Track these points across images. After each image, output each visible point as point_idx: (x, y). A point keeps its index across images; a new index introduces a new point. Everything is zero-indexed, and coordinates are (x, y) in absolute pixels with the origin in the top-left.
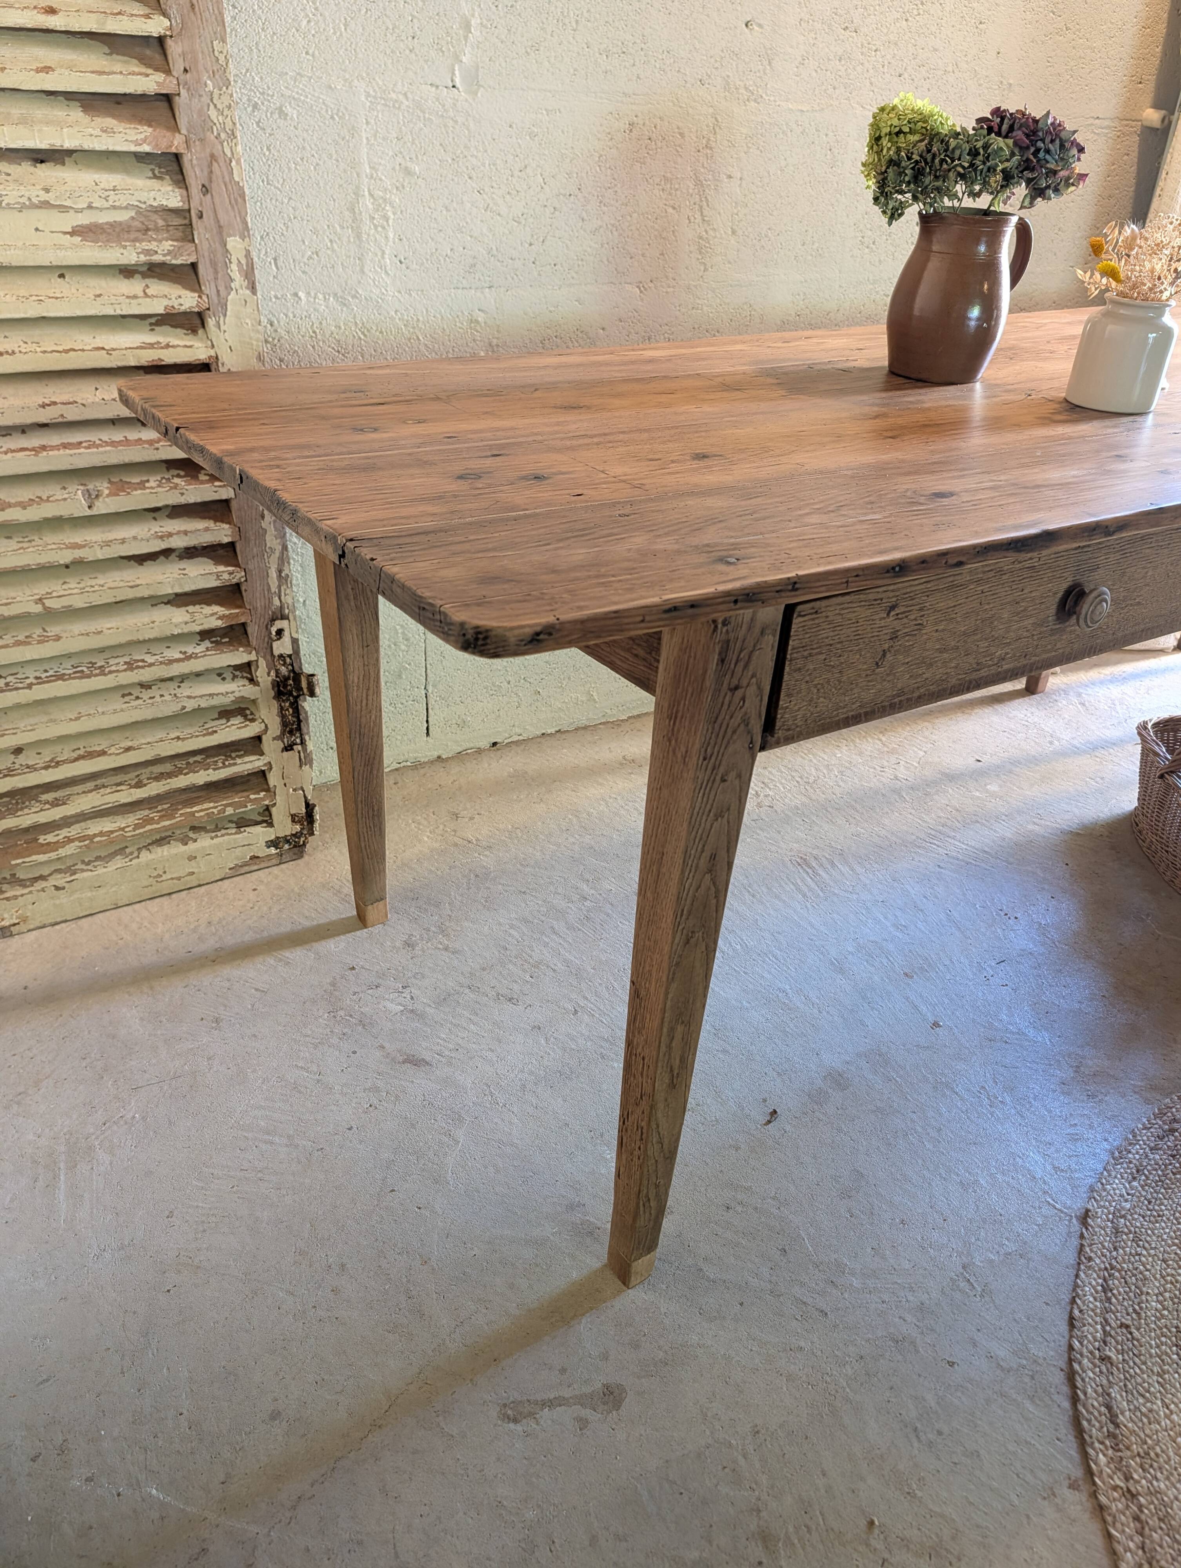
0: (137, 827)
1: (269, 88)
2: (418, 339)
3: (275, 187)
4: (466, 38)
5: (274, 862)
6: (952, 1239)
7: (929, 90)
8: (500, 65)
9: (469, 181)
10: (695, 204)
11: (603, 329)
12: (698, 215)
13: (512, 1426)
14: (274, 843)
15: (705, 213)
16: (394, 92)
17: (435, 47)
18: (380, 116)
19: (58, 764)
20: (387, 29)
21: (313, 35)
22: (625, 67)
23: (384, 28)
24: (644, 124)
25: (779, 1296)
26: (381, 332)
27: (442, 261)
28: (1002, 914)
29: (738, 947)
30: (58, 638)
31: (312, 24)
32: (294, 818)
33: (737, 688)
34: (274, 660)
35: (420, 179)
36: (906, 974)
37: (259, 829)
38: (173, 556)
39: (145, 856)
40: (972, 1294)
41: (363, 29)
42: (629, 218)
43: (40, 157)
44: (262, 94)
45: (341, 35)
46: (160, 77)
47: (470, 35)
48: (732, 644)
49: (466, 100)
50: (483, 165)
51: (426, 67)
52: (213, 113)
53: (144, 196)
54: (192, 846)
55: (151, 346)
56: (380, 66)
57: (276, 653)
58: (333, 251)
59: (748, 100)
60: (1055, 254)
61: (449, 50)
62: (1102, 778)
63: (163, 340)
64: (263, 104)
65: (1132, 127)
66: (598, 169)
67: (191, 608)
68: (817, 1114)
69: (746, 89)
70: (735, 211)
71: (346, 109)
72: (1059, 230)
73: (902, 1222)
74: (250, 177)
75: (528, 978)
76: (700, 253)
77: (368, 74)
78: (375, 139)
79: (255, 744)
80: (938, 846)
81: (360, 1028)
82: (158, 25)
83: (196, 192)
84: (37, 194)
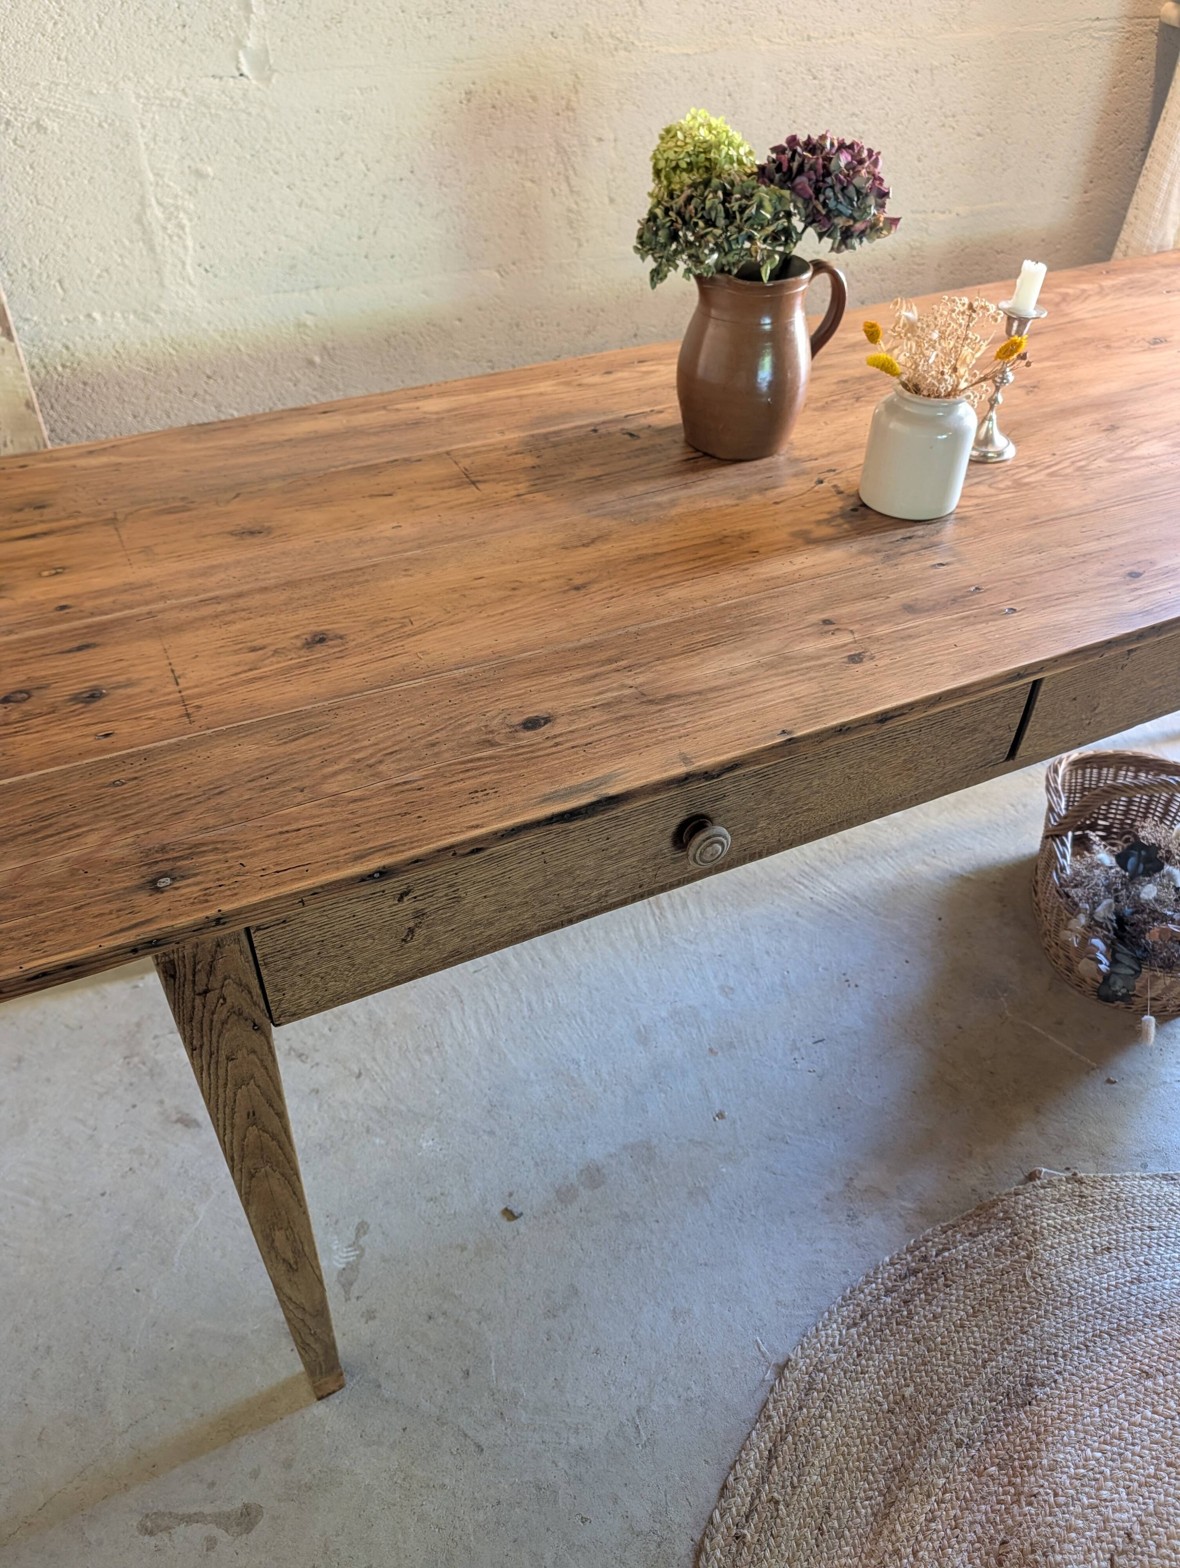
1: (20, 102)
2: (239, 349)
3: (48, 207)
4: (248, 19)
6: (639, 1376)
7: (859, 10)
8: (295, 44)
9: (275, 177)
10: (559, 174)
11: (460, 320)
12: (564, 187)
13: (147, 1537)
15: (573, 183)
16: (169, 89)
17: (212, 33)
18: (157, 117)
20: (150, 20)
21: (63, 38)
22: (453, 29)
23: (146, 20)
24: (484, 91)
25: (443, 1424)
26: (195, 346)
27: (255, 265)
28: (844, 978)
29: (550, 1005)
31: (59, 26)
33: (207, 991)
35: (216, 181)
36: (711, 1050)
40: (635, 1442)
41: (122, 24)
42: (477, 197)
44: (13, 109)
45: (96, 34)
47: (252, 16)
49: (259, 89)
50: (290, 157)
51: (204, 58)
56: (148, 62)
58: (125, 266)
59: (616, 49)
60: (1043, 185)
61: (229, 35)
62: (1025, 806)
64: (16, 120)
65: (1146, 25)
66: (432, 147)
68: (558, 1214)
69: (612, 36)
70: (611, 177)
71: (114, 114)
72: (1047, 157)
73: (597, 1351)
74: (16, 199)
75: (326, 1031)
76: (571, 227)
77: (135, 73)
78: (155, 143)
80: (806, 887)
81: (148, 1078)
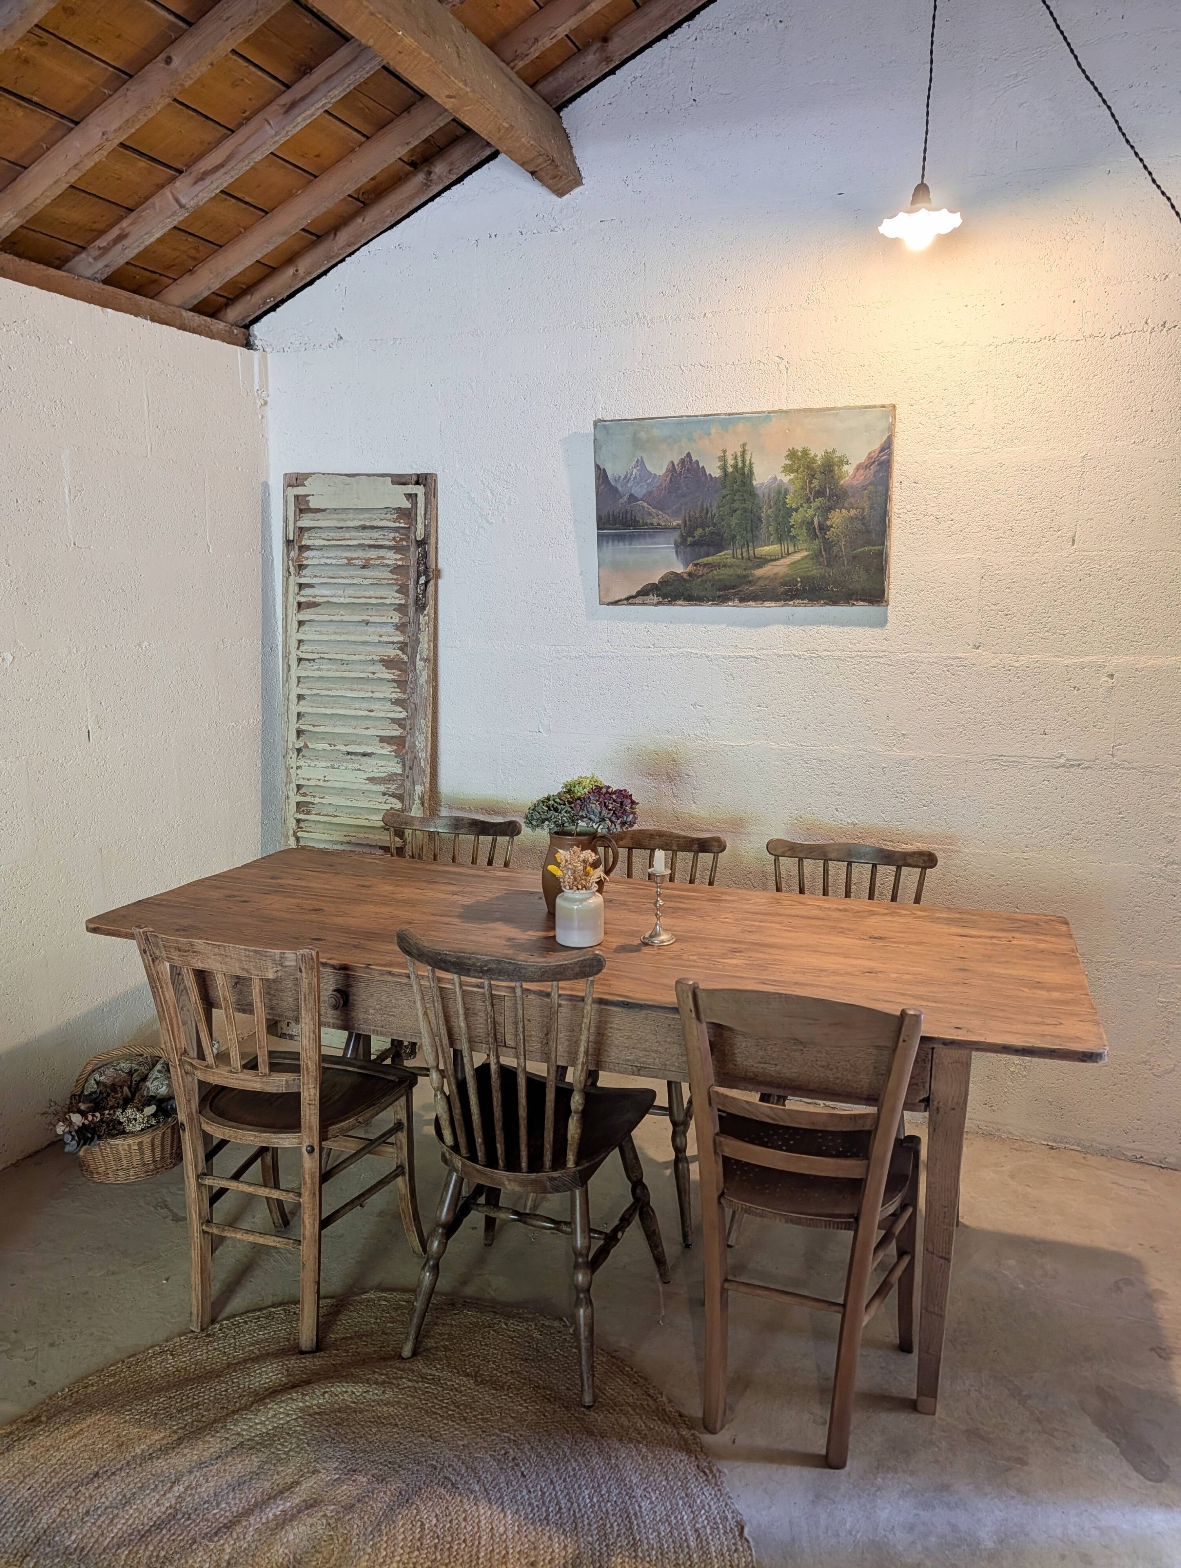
43: (363, 755)
46: (402, 731)
53: (390, 769)
82: (403, 715)
83: (407, 768)
84: (357, 766)
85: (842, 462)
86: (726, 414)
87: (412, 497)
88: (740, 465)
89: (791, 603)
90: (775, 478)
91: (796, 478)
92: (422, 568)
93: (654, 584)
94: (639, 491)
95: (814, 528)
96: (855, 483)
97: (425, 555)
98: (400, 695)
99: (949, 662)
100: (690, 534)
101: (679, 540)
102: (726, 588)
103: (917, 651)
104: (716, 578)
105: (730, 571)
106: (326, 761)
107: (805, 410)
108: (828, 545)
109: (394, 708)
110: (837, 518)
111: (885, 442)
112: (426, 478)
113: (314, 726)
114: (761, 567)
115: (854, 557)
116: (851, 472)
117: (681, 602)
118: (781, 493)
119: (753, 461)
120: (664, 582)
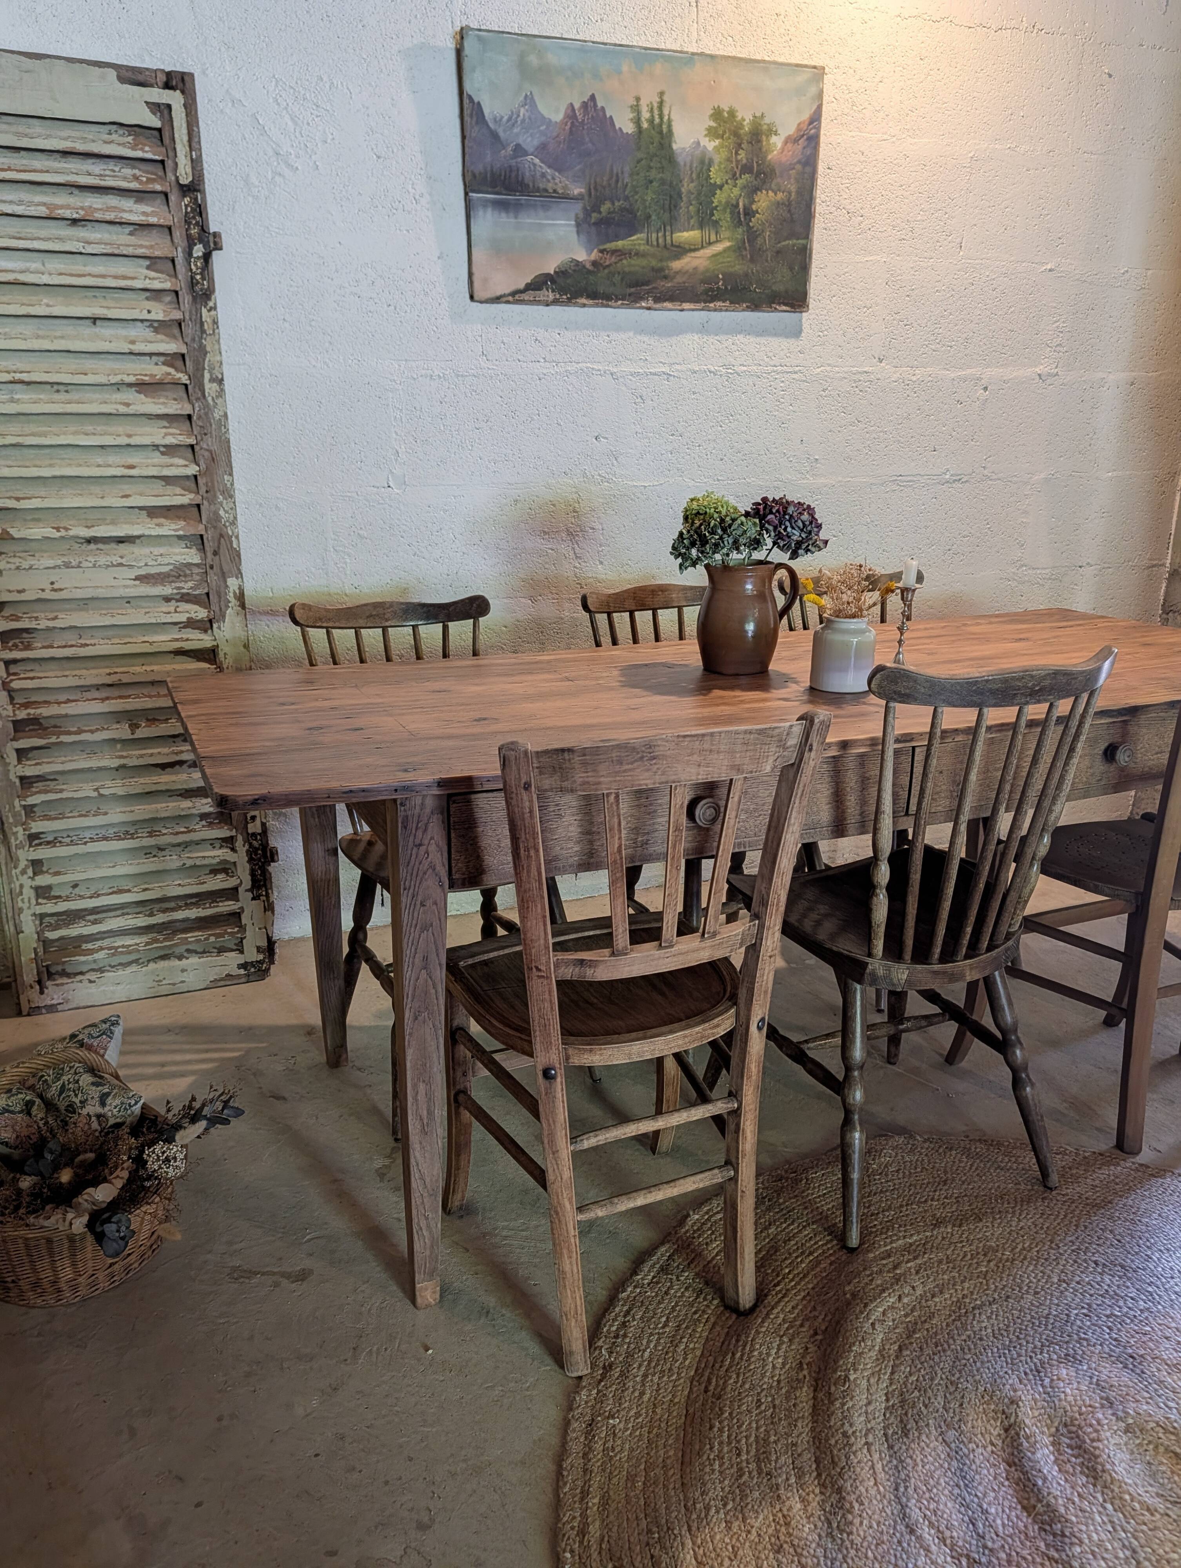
0: (147, 944)
4: (396, 460)
5: (243, 980)
8: (420, 473)
9: (401, 539)
10: (568, 546)
12: (572, 553)
14: (244, 966)
16: (348, 492)
17: (376, 466)
18: (340, 505)
19: (99, 896)
20: (343, 458)
22: (508, 468)
23: (340, 458)
24: (525, 500)
30: (106, 814)
31: (296, 459)
32: (259, 949)
33: (420, 845)
34: (250, 837)
35: (368, 540)
37: (233, 954)
38: (185, 766)
39: (152, 966)
43: (120, 540)
45: (314, 463)
46: (192, 496)
47: (399, 458)
48: (410, 818)
49: (397, 494)
50: (409, 529)
51: (370, 477)
52: (222, 513)
53: (178, 558)
54: (184, 962)
55: (177, 640)
56: (338, 479)
57: (250, 831)
59: (602, 482)
61: (385, 467)
63: (185, 636)
66: (493, 528)
67: (194, 800)
70: (601, 550)
71: (318, 503)
77: (332, 483)
79: (232, 893)
82: (193, 470)
83: (209, 555)
84: (116, 560)
85: (772, 131)
86: (641, 48)
87: (163, 110)
88: (657, 120)
89: (712, 305)
90: (698, 143)
91: (722, 146)
92: (194, 231)
93: (549, 274)
94: (529, 142)
95: (739, 212)
96: (784, 159)
97: (200, 210)
98: (181, 438)
99: (856, 377)
100: (596, 208)
101: (581, 216)
102: (637, 284)
103: (829, 365)
104: (627, 269)
105: (643, 262)
106: (52, 558)
107: (734, 58)
108: (752, 235)
109: (166, 460)
110: (764, 201)
111: (815, 112)
112: (183, 80)
113: (18, 499)
114: (679, 259)
115: (778, 252)
116: (779, 145)
117: (583, 301)
118: (705, 163)
119: (672, 117)
120: (561, 273)
